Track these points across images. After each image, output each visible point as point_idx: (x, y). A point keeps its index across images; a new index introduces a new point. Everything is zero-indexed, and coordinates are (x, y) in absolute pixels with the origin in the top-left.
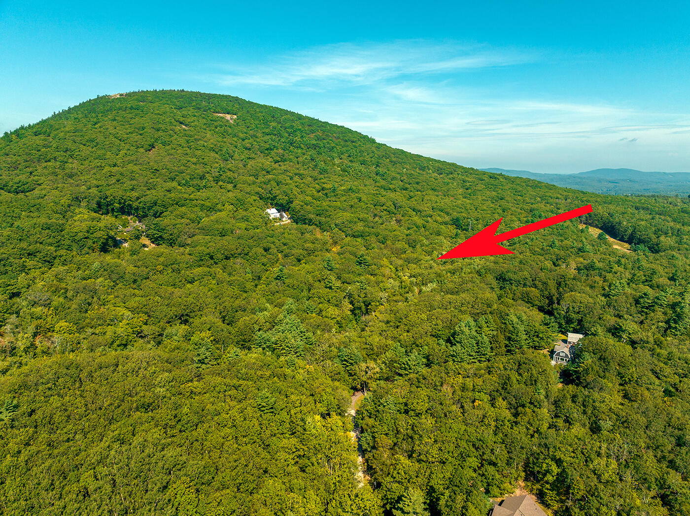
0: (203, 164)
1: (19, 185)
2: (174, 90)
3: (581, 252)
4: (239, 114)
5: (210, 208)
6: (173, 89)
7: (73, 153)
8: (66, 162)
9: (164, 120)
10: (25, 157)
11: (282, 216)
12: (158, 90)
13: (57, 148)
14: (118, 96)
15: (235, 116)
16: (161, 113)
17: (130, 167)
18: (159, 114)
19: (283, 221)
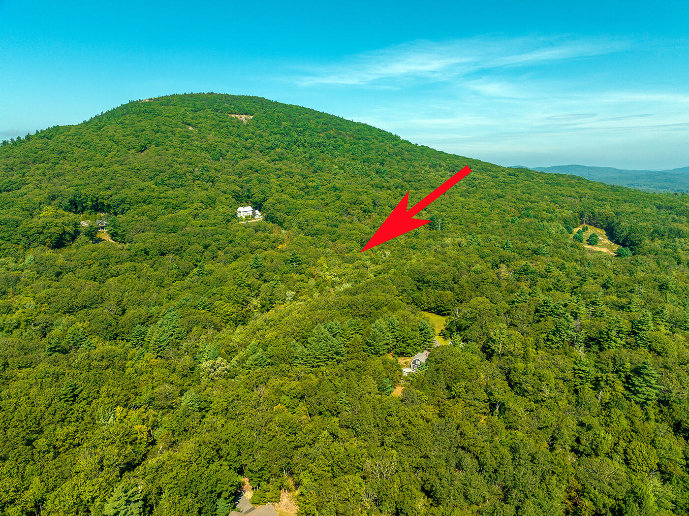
0: (188, 163)
1: (8, 184)
2: (204, 93)
3: (536, 254)
4: (256, 114)
5: (176, 206)
6: (202, 92)
7: (66, 155)
8: (58, 163)
9: (171, 122)
10: (22, 159)
11: (254, 214)
12: (187, 94)
13: (53, 150)
14: (147, 101)
15: (252, 117)
16: (170, 115)
17: (115, 167)
18: (168, 117)
19: (255, 219)
